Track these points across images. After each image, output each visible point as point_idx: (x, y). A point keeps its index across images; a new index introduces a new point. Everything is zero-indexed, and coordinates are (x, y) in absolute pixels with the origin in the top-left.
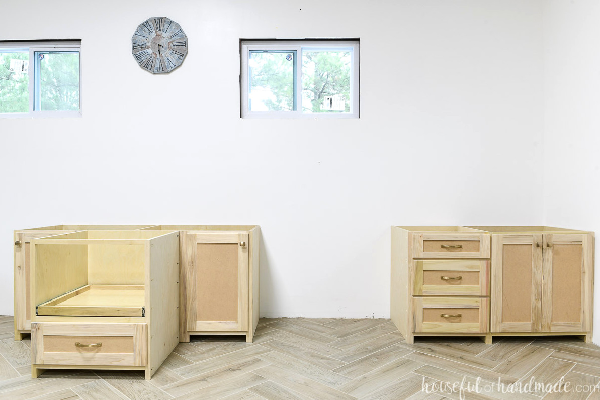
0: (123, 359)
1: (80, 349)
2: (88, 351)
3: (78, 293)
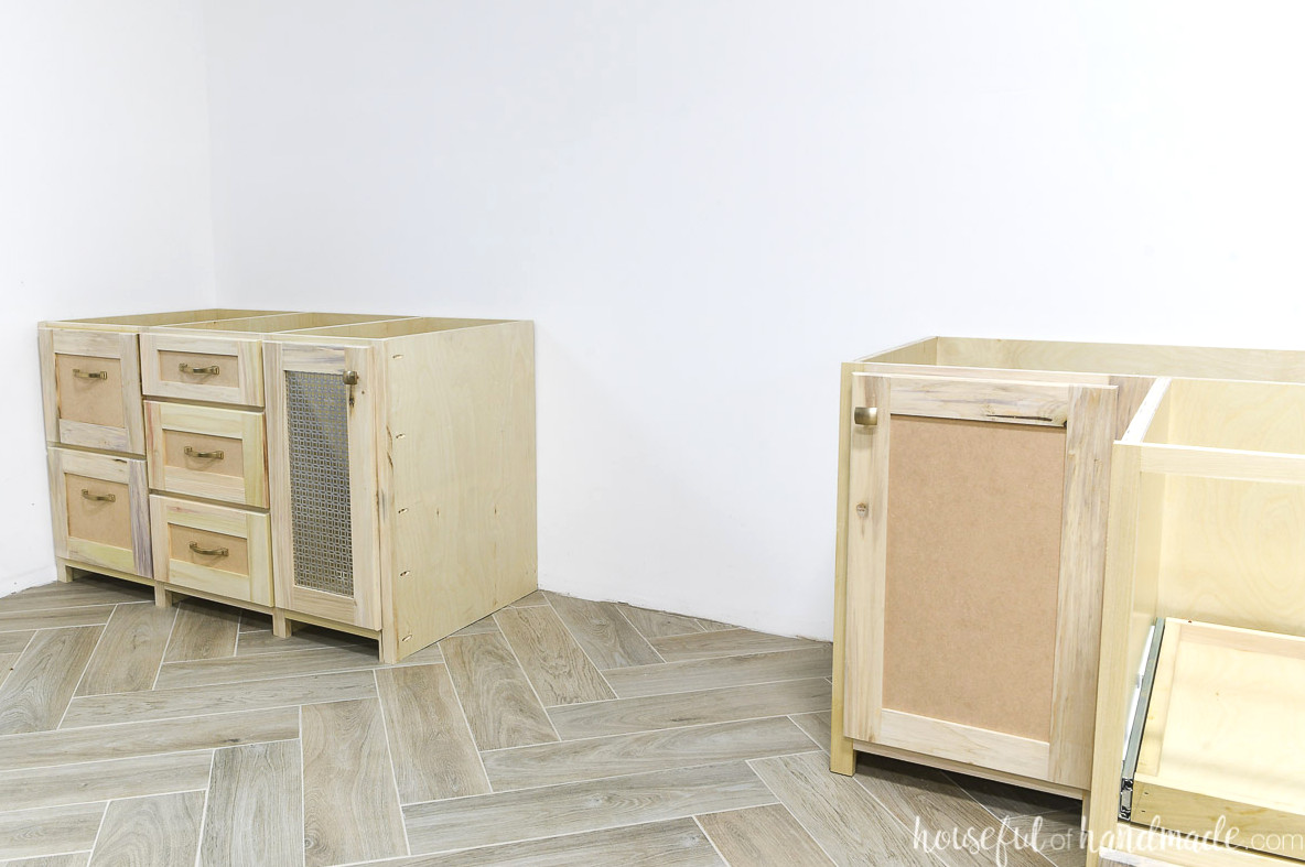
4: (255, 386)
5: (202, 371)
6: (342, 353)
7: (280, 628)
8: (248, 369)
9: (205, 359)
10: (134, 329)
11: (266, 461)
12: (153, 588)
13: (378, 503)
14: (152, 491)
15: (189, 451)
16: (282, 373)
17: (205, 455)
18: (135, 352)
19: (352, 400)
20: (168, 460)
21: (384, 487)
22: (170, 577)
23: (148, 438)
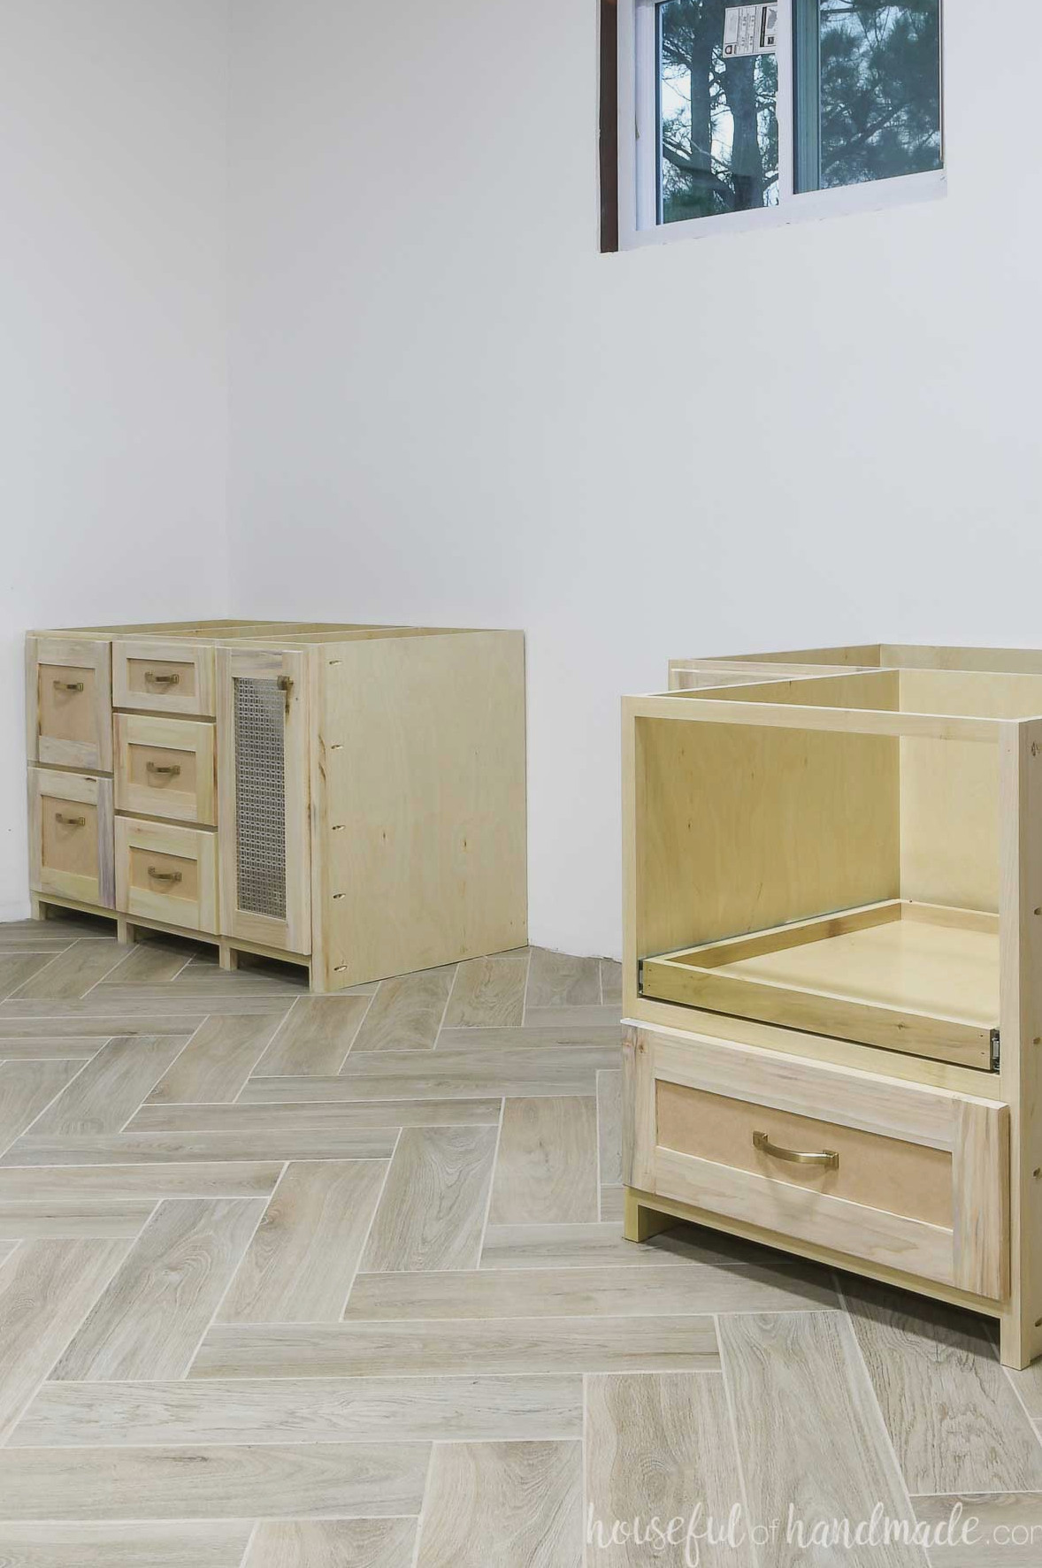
0: (915, 1247)
1: (771, 1165)
2: (795, 1176)
3: (834, 929)
4: (207, 694)
5: (165, 679)
6: (279, 658)
7: (225, 959)
8: (202, 678)
9: (166, 667)
10: (109, 636)
11: (215, 775)
12: (116, 921)
13: (310, 817)
14: (119, 812)
15: (150, 766)
16: (231, 679)
17: (165, 772)
18: (108, 662)
19: (287, 706)
20: (133, 778)
21: (316, 801)
22: (130, 907)
23: (116, 753)
